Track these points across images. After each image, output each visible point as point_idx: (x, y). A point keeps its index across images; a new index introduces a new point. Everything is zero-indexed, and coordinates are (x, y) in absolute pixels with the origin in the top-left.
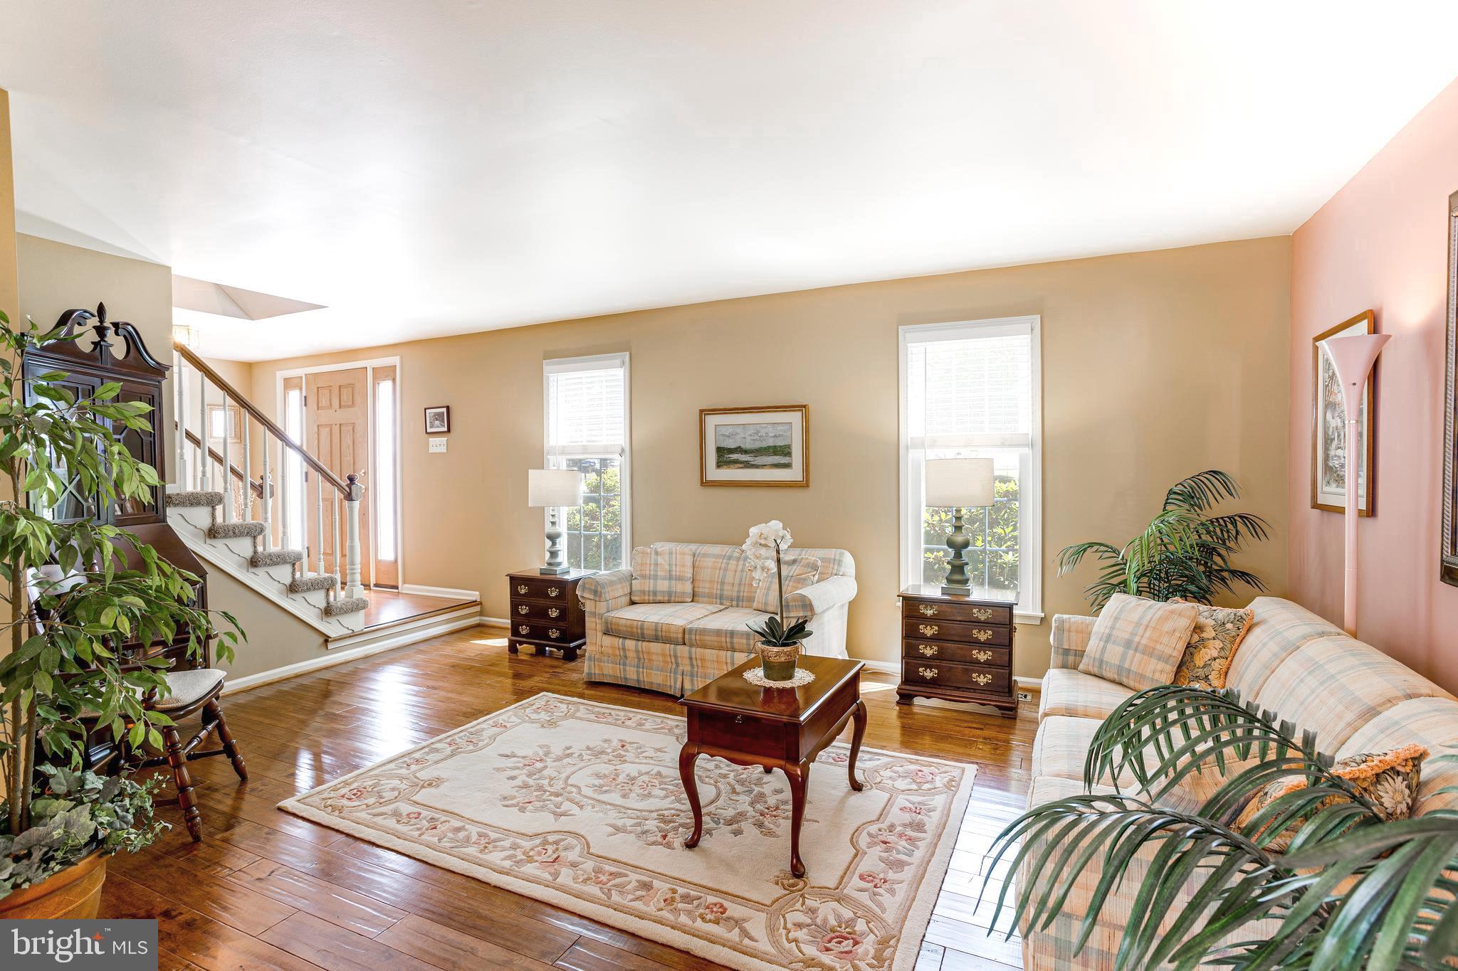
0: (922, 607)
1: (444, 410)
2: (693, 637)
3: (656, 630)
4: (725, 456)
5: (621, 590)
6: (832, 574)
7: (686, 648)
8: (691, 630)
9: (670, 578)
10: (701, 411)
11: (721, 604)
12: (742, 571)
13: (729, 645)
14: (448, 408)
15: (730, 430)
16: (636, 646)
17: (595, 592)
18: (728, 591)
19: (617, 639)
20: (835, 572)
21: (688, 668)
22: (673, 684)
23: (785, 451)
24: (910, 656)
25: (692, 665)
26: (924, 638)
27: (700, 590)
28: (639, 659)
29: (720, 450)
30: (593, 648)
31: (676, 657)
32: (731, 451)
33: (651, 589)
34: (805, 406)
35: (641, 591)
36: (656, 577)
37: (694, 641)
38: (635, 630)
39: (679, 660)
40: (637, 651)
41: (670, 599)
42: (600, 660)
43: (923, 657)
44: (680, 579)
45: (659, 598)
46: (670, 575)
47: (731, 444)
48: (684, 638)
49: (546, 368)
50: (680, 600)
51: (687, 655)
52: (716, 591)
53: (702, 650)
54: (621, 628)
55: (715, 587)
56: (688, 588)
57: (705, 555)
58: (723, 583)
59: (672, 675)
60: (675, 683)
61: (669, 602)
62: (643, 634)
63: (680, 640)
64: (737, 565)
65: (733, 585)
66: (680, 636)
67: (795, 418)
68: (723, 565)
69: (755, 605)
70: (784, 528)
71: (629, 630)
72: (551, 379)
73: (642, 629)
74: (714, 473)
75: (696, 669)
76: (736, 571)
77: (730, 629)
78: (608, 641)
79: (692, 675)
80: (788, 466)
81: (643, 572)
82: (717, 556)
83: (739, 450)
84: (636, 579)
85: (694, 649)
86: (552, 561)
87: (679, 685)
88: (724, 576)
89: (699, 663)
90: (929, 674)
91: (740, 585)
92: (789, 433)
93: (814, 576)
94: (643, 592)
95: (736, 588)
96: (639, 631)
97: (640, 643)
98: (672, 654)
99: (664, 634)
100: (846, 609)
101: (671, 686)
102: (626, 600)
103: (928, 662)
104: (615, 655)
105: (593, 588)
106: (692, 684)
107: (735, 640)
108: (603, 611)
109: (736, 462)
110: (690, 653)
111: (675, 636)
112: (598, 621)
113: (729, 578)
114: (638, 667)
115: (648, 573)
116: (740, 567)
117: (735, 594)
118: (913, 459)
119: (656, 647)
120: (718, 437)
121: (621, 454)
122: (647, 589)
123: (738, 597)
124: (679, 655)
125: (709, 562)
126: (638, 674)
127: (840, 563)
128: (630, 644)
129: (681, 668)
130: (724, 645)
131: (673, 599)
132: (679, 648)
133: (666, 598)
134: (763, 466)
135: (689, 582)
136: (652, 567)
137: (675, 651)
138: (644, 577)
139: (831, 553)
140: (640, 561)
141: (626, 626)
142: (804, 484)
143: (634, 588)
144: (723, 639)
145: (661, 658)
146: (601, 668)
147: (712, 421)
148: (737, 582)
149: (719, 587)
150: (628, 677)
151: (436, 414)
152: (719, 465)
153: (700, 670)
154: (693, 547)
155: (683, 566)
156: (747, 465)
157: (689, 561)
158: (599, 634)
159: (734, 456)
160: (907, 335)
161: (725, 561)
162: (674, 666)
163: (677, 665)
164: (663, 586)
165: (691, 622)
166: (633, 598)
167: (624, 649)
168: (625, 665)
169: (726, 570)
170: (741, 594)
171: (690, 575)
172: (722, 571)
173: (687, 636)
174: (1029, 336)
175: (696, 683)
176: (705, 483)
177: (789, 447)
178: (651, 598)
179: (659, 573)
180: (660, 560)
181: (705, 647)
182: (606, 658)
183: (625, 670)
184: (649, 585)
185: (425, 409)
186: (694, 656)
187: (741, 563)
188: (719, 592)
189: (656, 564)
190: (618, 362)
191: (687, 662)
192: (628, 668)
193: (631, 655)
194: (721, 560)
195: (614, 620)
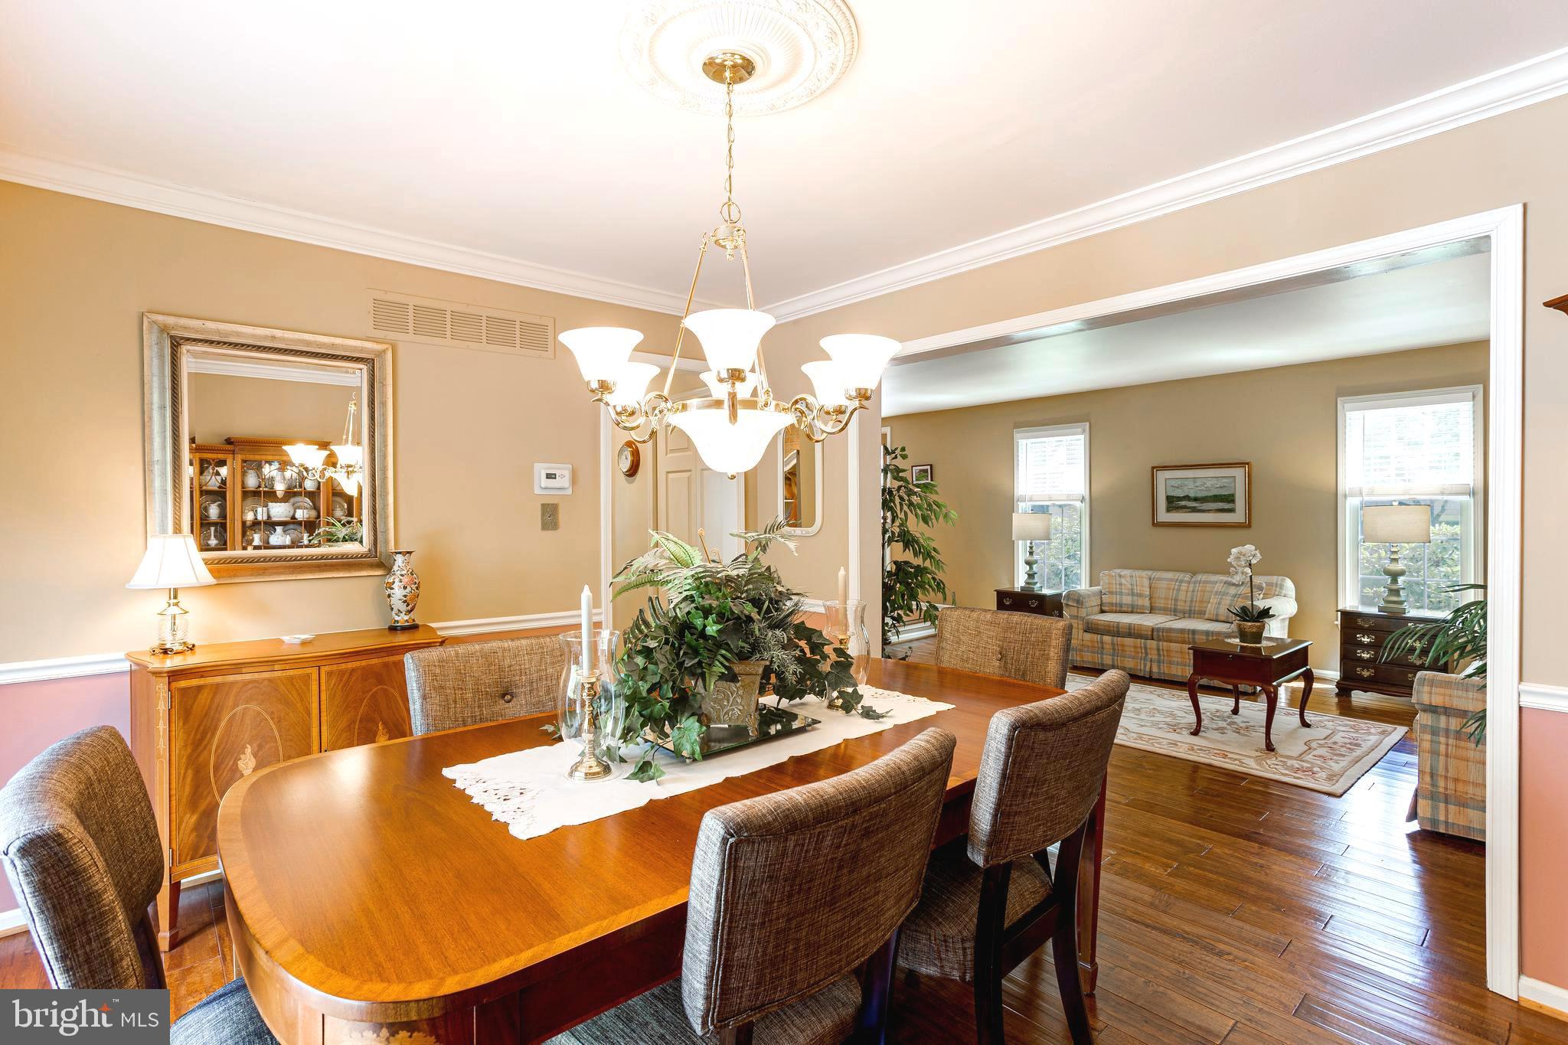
0: (1359, 620)
1: (929, 467)
2: (1161, 634)
3: (1130, 629)
4: (1173, 503)
5: (1096, 602)
6: (1274, 595)
7: (1154, 643)
8: (1158, 630)
9: (1133, 594)
10: (1153, 468)
11: (1175, 615)
12: (1193, 591)
13: (1191, 640)
14: (931, 466)
15: (1179, 482)
16: (1112, 640)
17: (1078, 601)
18: (1180, 606)
19: (1096, 635)
20: (1277, 593)
21: (1155, 657)
22: (1142, 668)
23: (1230, 499)
24: (1348, 658)
25: (1159, 655)
26: (1362, 645)
27: (1157, 605)
28: (1114, 649)
29: (1170, 500)
30: (1076, 642)
31: (1146, 648)
32: (1180, 499)
33: (1118, 602)
34: (1248, 464)
35: (1109, 603)
36: (1121, 593)
37: (1161, 637)
38: (1112, 629)
39: (1149, 651)
40: (1113, 644)
41: (1133, 610)
42: (1081, 651)
43: (1361, 659)
44: (1140, 595)
45: (1124, 609)
46: (1132, 592)
47: (1179, 493)
48: (1152, 635)
49: (1016, 436)
50: (1141, 611)
51: (1155, 646)
52: (1170, 604)
53: (1168, 644)
54: (1100, 627)
55: (1170, 602)
56: (1147, 603)
57: (1159, 579)
58: (1176, 600)
59: (1142, 662)
60: (1145, 667)
61: (1132, 612)
62: (1118, 631)
63: (1150, 636)
64: (1188, 587)
65: (1185, 602)
66: (1150, 633)
67: (1239, 473)
68: (1176, 587)
69: (1207, 616)
70: (1256, 550)
71: (1107, 628)
72: (1020, 444)
73: (1118, 627)
74: (1163, 516)
75: (1162, 658)
76: (1187, 592)
77: (1192, 628)
78: (1088, 636)
79: (1159, 661)
80: (1232, 510)
81: (1111, 590)
82: (1171, 580)
83: (1187, 498)
84: (1105, 594)
85: (1161, 643)
86: (1031, 581)
87: (1148, 669)
88: (1177, 595)
89: (1165, 653)
90: (1366, 674)
91: (1192, 601)
92: (1233, 485)
93: (1259, 594)
94: (1112, 604)
95: (1188, 604)
96: (1115, 629)
97: (1116, 638)
98: (1143, 645)
99: (1136, 631)
100: (1287, 623)
101: (1141, 670)
102: (1097, 609)
103: (1365, 664)
104: (1093, 647)
105: (1076, 598)
106: (1159, 668)
107: (1196, 636)
108: (1084, 615)
109: (1185, 507)
110: (1158, 645)
111: (1146, 633)
112: (1081, 622)
113: (1182, 596)
114: (1113, 655)
115: (1115, 590)
116: (1191, 589)
117: (1188, 608)
118: (1349, 507)
119: (1128, 641)
120: (1168, 488)
121: (1083, 500)
122: (1114, 601)
123: (1190, 610)
124: (1148, 647)
125: (1163, 584)
126: (1113, 659)
127: (1281, 587)
128: (1107, 639)
129: (1150, 656)
130: (1187, 640)
131: (1135, 610)
132: (1149, 642)
133: (1130, 609)
134: (1209, 511)
135: (1148, 599)
136: (1118, 587)
137: (1145, 645)
138: (1111, 593)
139: (1274, 579)
140: (1107, 581)
141: (1104, 625)
142: (1247, 525)
143: (1104, 601)
144: (1186, 636)
145: (1132, 649)
146: (1082, 656)
147: (1162, 476)
148: (1189, 599)
149: (1173, 603)
150: (1105, 663)
151: (921, 471)
152: (1168, 510)
153: (1166, 658)
154: (1149, 573)
155: (1142, 586)
156: (1194, 510)
157: (1146, 583)
158: (1081, 632)
159: (1183, 503)
160: (1345, 405)
161: (1177, 583)
162: (1144, 655)
163: (1146, 654)
164: (1127, 600)
165: (1157, 624)
166: (1103, 608)
167: (1102, 643)
168: (1102, 654)
169: (1178, 590)
170: (1193, 609)
171: (1148, 593)
172: (1175, 591)
173: (1155, 633)
174: (1472, 403)
175: (1162, 667)
176: (1156, 524)
177: (1233, 495)
178: (1118, 609)
179: (1123, 591)
180: (1123, 581)
181: (1171, 641)
182: (1086, 649)
183: (1102, 658)
184: (1115, 599)
185: (912, 467)
186: (1161, 648)
187: (1192, 585)
188: (1173, 606)
189: (1121, 584)
190: (1080, 430)
191: (1156, 652)
192: (1104, 656)
193: (1107, 646)
194: (1174, 583)
195: (1094, 621)
